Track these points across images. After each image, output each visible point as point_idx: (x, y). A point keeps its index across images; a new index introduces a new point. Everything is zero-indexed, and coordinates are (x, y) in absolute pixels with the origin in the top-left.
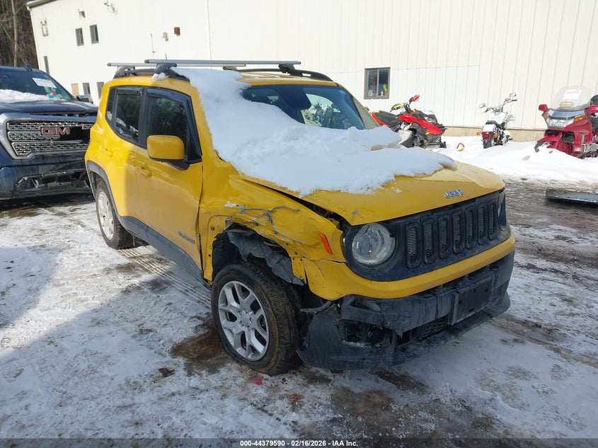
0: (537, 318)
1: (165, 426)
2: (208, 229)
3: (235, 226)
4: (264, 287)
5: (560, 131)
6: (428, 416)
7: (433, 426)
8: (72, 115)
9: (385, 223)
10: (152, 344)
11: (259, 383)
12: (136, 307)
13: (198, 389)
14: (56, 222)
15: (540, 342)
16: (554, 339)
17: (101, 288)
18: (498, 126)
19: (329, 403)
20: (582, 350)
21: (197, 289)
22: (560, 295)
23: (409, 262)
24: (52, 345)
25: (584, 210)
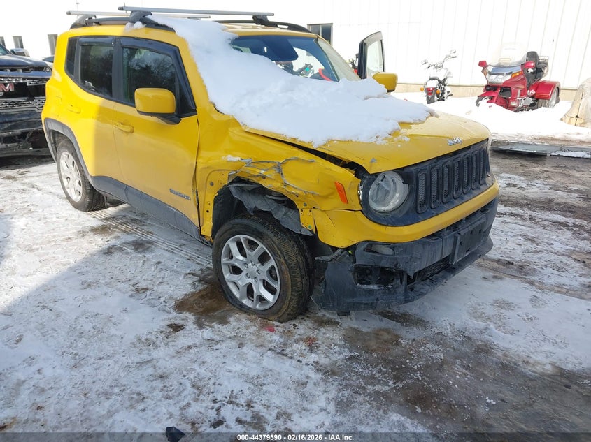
0: (508, 257)
1: (191, 376)
2: (206, 184)
3: (239, 180)
4: (275, 239)
5: (498, 87)
6: (436, 348)
7: (442, 355)
8: (15, 70)
9: (400, 171)
10: (153, 302)
11: (272, 330)
12: (124, 268)
13: (212, 340)
14: (7, 186)
15: (515, 277)
16: (526, 274)
17: (80, 251)
18: (440, 82)
19: (343, 343)
20: (552, 281)
21: (183, 247)
22: (523, 236)
23: (419, 208)
24: (46, 309)
25: (526, 160)
